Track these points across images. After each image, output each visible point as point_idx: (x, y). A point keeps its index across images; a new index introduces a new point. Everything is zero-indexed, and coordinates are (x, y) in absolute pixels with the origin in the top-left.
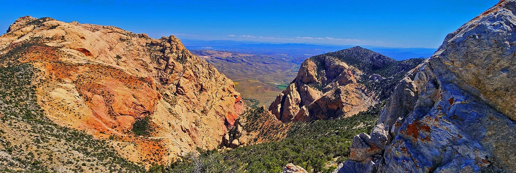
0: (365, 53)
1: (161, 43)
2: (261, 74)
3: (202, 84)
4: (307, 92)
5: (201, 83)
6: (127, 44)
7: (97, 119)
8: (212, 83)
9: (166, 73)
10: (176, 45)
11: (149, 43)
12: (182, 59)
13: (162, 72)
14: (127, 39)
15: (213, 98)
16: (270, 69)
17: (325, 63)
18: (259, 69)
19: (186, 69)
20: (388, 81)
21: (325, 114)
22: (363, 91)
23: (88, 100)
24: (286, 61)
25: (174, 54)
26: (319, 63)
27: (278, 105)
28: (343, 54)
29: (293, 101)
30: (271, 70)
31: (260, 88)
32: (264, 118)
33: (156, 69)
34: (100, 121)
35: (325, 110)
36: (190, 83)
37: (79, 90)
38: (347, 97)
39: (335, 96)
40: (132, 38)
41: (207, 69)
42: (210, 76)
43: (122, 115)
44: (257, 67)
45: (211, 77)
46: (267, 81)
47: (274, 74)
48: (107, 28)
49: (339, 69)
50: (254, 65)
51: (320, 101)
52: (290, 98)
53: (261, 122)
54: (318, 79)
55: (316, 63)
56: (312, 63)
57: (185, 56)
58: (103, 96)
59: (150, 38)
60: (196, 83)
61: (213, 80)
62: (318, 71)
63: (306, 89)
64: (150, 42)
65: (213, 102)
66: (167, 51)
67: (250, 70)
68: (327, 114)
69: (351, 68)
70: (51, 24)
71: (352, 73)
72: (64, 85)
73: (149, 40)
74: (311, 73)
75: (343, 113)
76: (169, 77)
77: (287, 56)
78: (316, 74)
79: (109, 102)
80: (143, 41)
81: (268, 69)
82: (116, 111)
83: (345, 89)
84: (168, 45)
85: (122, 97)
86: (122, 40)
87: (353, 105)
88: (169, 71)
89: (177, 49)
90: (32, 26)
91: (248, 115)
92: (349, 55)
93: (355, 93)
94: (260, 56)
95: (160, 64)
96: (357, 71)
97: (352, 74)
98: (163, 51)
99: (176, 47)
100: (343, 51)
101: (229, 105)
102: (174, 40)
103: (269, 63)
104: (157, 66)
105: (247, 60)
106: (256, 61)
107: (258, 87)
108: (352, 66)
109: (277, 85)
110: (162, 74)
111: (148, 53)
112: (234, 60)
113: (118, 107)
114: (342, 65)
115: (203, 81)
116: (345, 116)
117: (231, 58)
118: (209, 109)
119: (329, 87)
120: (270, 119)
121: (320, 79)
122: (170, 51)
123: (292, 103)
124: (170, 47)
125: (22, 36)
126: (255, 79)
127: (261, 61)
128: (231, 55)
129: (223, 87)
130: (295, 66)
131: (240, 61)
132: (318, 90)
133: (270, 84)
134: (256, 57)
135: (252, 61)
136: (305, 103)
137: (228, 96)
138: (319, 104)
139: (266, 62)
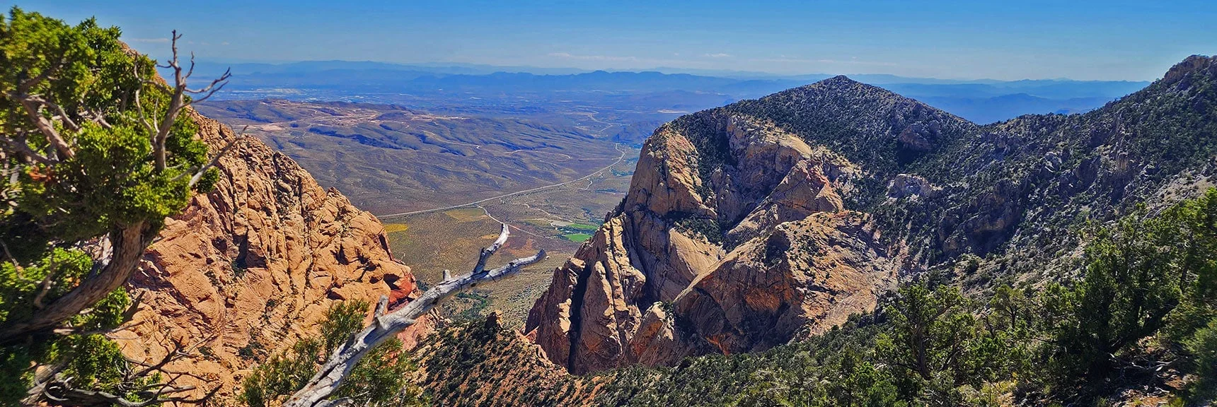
0: (866, 101)
2: (498, 188)
3: (246, 237)
5: (240, 231)
8: (289, 229)
15: (295, 293)
16: (533, 167)
17: (728, 141)
18: (488, 167)
20: (952, 199)
21: (736, 332)
22: (868, 238)
24: (592, 138)
26: (705, 140)
27: (561, 305)
28: (788, 107)
29: (615, 285)
30: (534, 173)
32: (499, 362)
35: (734, 314)
36: (191, 234)
38: (811, 263)
39: (767, 261)
41: (271, 174)
42: (283, 203)
44: (482, 163)
45: (286, 205)
46: (521, 215)
47: (551, 185)
49: (778, 159)
50: (470, 154)
51: (716, 282)
52: (604, 276)
53: (485, 379)
54: (704, 200)
55: (698, 145)
56: (681, 142)
60: (220, 234)
61: (295, 215)
62: (706, 168)
63: (663, 237)
65: (291, 307)
67: (454, 172)
68: (745, 331)
69: (821, 154)
71: (826, 173)
74: (679, 176)
75: (801, 323)
78: (699, 182)
81: (526, 168)
83: (802, 232)
87: (834, 293)
91: (432, 354)
92: (813, 108)
93: (838, 247)
94: (493, 122)
96: (844, 163)
97: (825, 179)
100: (788, 94)
103: (529, 144)
105: (441, 134)
106: (474, 139)
107: (487, 237)
108: (823, 149)
109: (560, 228)
112: (390, 138)
114: (790, 145)
115: (247, 219)
116: (808, 333)
117: (378, 131)
118: (274, 339)
119: (747, 228)
120: (524, 365)
121: (712, 200)
123: (613, 295)
126: (475, 207)
127: (497, 140)
128: (377, 118)
129: (339, 246)
130: (627, 154)
131: (414, 140)
132: (706, 240)
133: (534, 225)
134: (477, 124)
135: (461, 141)
136: (659, 292)
137: (363, 279)
138: (712, 294)
139: (516, 141)
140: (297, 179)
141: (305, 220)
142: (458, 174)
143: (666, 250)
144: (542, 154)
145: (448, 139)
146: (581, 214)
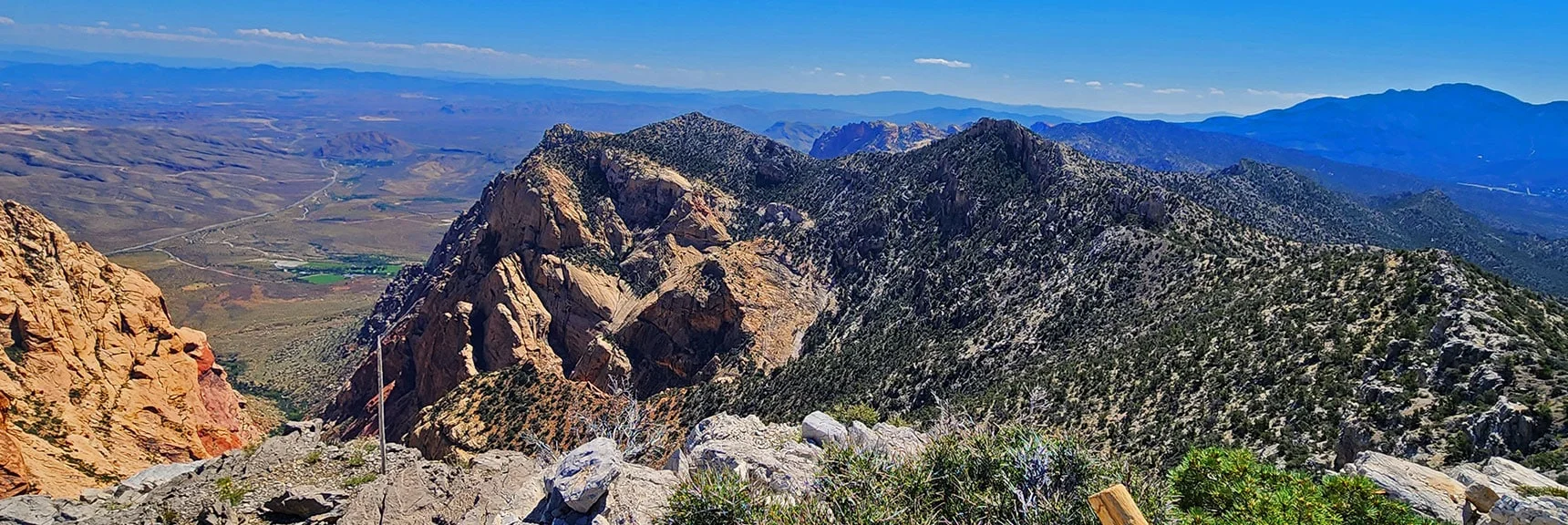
0: (723, 136)
2: (175, 223)
3: (17, 315)
4: (569, 287)
8: (58, 300)
15: (97, 378)
16: (217, 194)
17: (604, 174)
18: (149, 195)
20: (840, 225)
21: (687, 353)
22: (781, 260)
24: (285, 153)
26: (580, 173)
28: (656, 141)
29: (523, 324)
30: (222, 202)
31: (203, 291)
35: (681, 337)
38: (743, 285)
39: (707, 288)
42: (35, 268)
44: (140, 191)
45: (42, 270)
46: (223, 255)
47: (250, 216)
49: (661, 192)
50: (112, 179)
51: (659, 312)
52: (510, 317)
54: (593, 233)
55: (572, 175)
56: (558, 176)
61: (58, 282)
62: (587, 202)
63: (559, 272)
65: (103, 395)
67: (101, 206)
68: (694, 350)
69: (700, 186)
71: (707, 203)
74: (567, 211)
75: (744, 340)
77: (275, 125)
78: (585, 217)
81: (207, 195)
83: (731, 259)
87: (766, 309)
92: (678, 142)
93: (760, 270)
94: (134, 134)
96: (720, 194)
97: (707, 209)
100: (652, 128)
101: (183, 396)
103: (198, 163)
105: (55, 152)
106: (114, 159)
107: (190, 288)
108: (699, 181)
109: (290, 270)
114: (669, 178)
116: (754, 344)
119: (644, 259)
121: (602, 234)
123: (523, 336)
126: (150, 250)
127: (148, 159)
129: (118, 316)
130: (340, 173)
131: (16, 163)
132: (603, 272)
133: (251, 268)
134: (109, 136)
135: (91, 160)
136: (564, 329)
137: (159, 352)
138: (655, 322)
139: (177, 159)
140: (47, 235)
141: (71, 288)
142: (107, 207)
143: (567, 287)
144: (223, 176)
145: (67, 158)
146: (312, 251)
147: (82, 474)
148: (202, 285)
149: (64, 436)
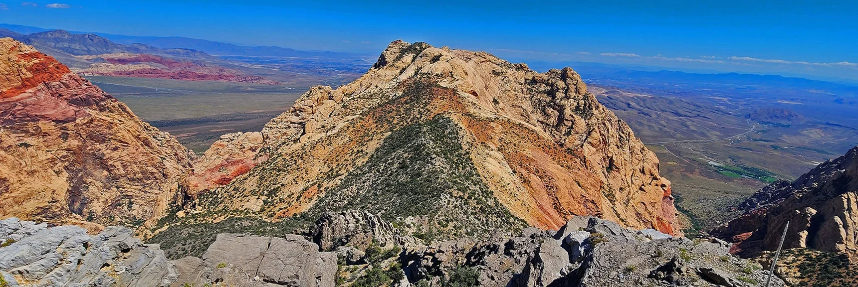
1: (548, 80)
2: (672, 137)
3: (612, 157)
5: (610, 155)
6: (503, 80)
7: (544, 215)
8: (625, 156)
9: (558, 131)
10: (574, 85)
11: (528, 80)
12: (584, 111)
13: (552, 130)
14: (501, 72)
15: (629, 186)
16: (692, 128)
18: (666, 124)
19: (594, 129)
23: (525, 182)
24: (730, 114)
25: (572, 100)
30: (694, 131)
31: (674, 166)
33: (542, 123)
34: (550, 220)
36: (597, 154)
37: (509, 162)
40: (508, 71)
41: (617, 129)
42: (621, 143)
43: (573, 214)
44: (663, 122)
45: (623, 144)
46: (687, 153)
47: (704, 139)
48: (480, 56)
50: (654, 116)
57: (590, 105)
58: (540, 177)
59: (531, 71)
60: (604, 154)
61: (627, 149)
64: (531, 78)
65: (629, 192)
66: (560, 95)
67: (647, 125)
70: (433, 54)
72: (492, 153)
73: (529, 73)
76: (565, 140)
79: (550, 189)
80: (521, 76)
81: (688, 128)
82: (565, 207)
84: (561, 84)
85: (564, 184)
86: (496, 74)
88: (564, 129)
89: (577, 91)
90: (411, 56)
94: (666, 99)
95: (547, 115)
98: (552, 93)
99: (576, 89)
101: (656, 203)
102: (571, 76)
103: (689, 114)
104: (542, 119)
105: (638, 104)
106: (657, 108)
107: (670, 163)
109: (715, 166)
110: (551, 132)
111: (527, 96)
112: (612, 103)
113: (566, 201)
115: (613, 150)
117: (606, 99)
118: (624, 205)
122: (564, 95)
124: (565, 87)
125: (404, 69)
126: (659, 145)
127: (669, 110)
128: (606, 93)
129: (642, 167)
130: (756, 127)
131: (625, 106)
133: (697, 162)
134: (658, 100)
135: (649, 108)
137: (652, 184)
139: (681, 111)
140: (628, 133)
141: (630, 153)
142: (649, 126)
144: (698, 121)
145: (642, 107)
146: (728, 161)
147: (616, 216)
148: (675, 163)
149: (614, 201)
